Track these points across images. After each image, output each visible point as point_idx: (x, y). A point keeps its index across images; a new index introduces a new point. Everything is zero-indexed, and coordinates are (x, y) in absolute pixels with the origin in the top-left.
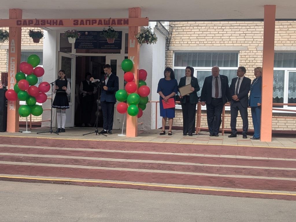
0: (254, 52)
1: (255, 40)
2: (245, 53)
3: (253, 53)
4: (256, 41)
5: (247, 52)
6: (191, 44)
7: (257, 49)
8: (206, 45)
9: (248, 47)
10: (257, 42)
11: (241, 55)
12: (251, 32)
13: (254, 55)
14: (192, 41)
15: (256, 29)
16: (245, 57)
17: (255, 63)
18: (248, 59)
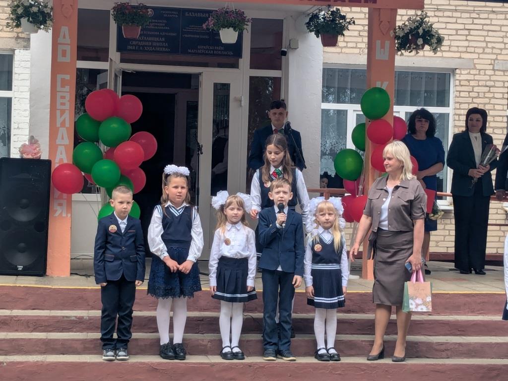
0: (488, 72)
1: (490, 45)
2: (467, 74)
3: (485, 75)
4: (493, 48)
5: (472, 72)
7: (494, 67)
9: (476, 61)
10: (495, 51)
11: (460, 79)
12: (480, 27)
13: (488, 80)
15: (491, 19)
16: (466, 83)
17: (490, 98)
18: (476, 89)
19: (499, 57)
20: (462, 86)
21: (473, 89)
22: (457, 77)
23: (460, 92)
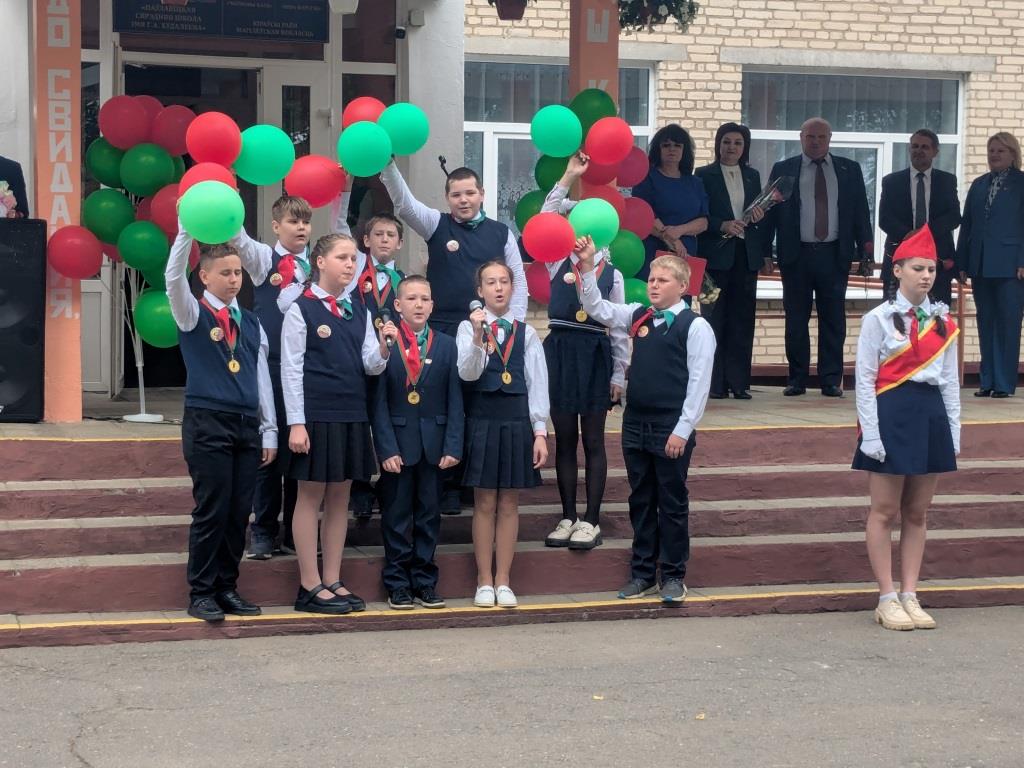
0: (710, 67)
1: (712, 21)
2: (677, 70)
3: (705, 71)
4: (717, 26)
5: (685, 66)
6: (479, 25)
7: (719, 58)
8: (538, 33)
9: (690, 49)
10: (721, 31)
11: (667, 78)
13: (710, 81)
14: (482, 17)
16: (675, 85)
17: (714, 110)
18: (691, 95)
19: (728, 42)
20: (668, 90)
21: (686, 95)
22: (661, 75)
23: (666, 99)
